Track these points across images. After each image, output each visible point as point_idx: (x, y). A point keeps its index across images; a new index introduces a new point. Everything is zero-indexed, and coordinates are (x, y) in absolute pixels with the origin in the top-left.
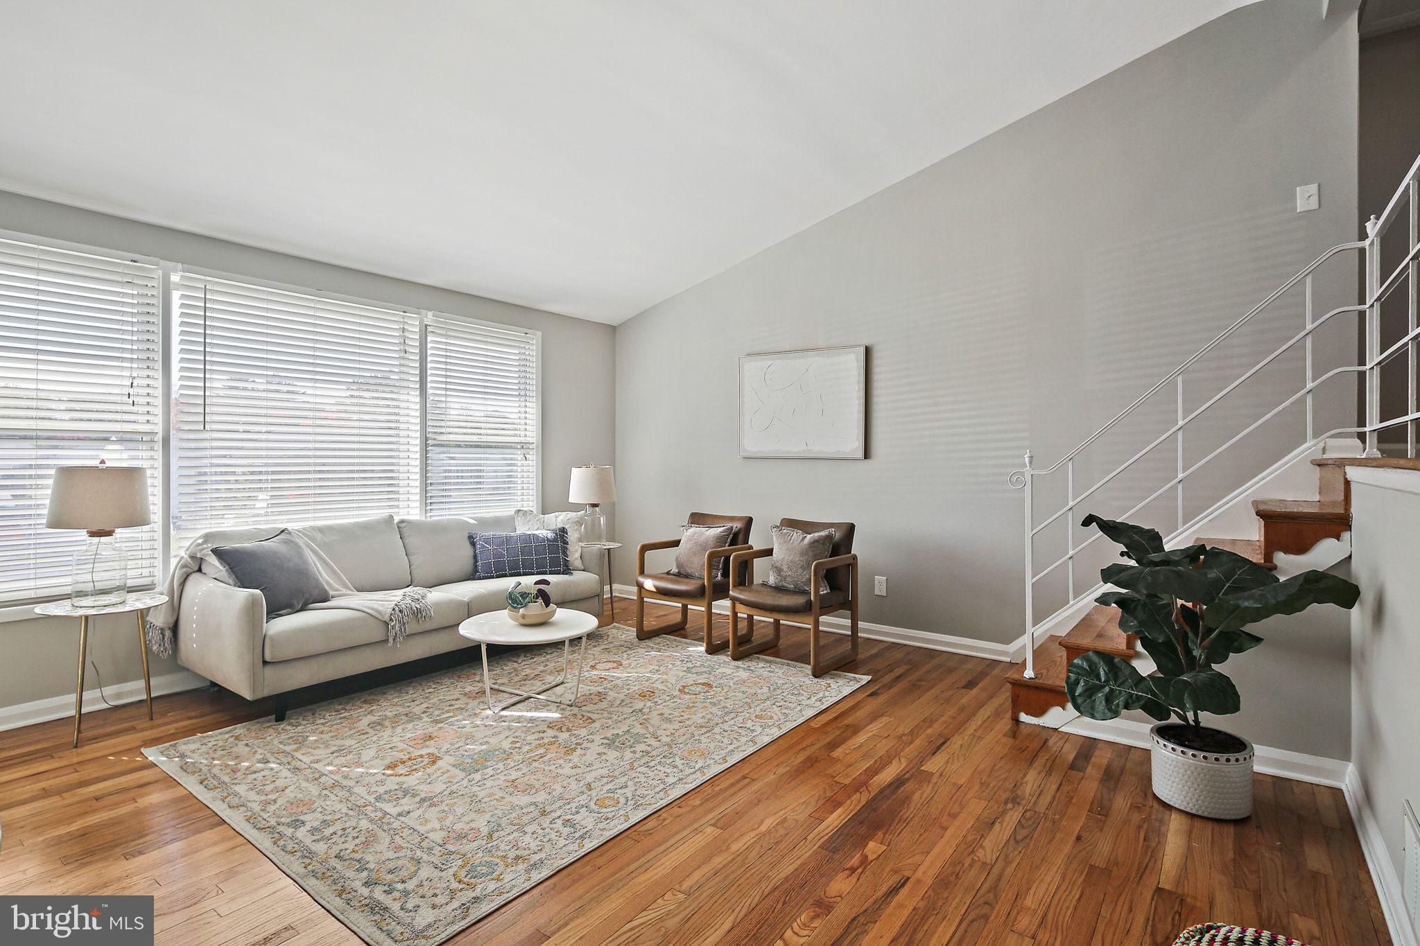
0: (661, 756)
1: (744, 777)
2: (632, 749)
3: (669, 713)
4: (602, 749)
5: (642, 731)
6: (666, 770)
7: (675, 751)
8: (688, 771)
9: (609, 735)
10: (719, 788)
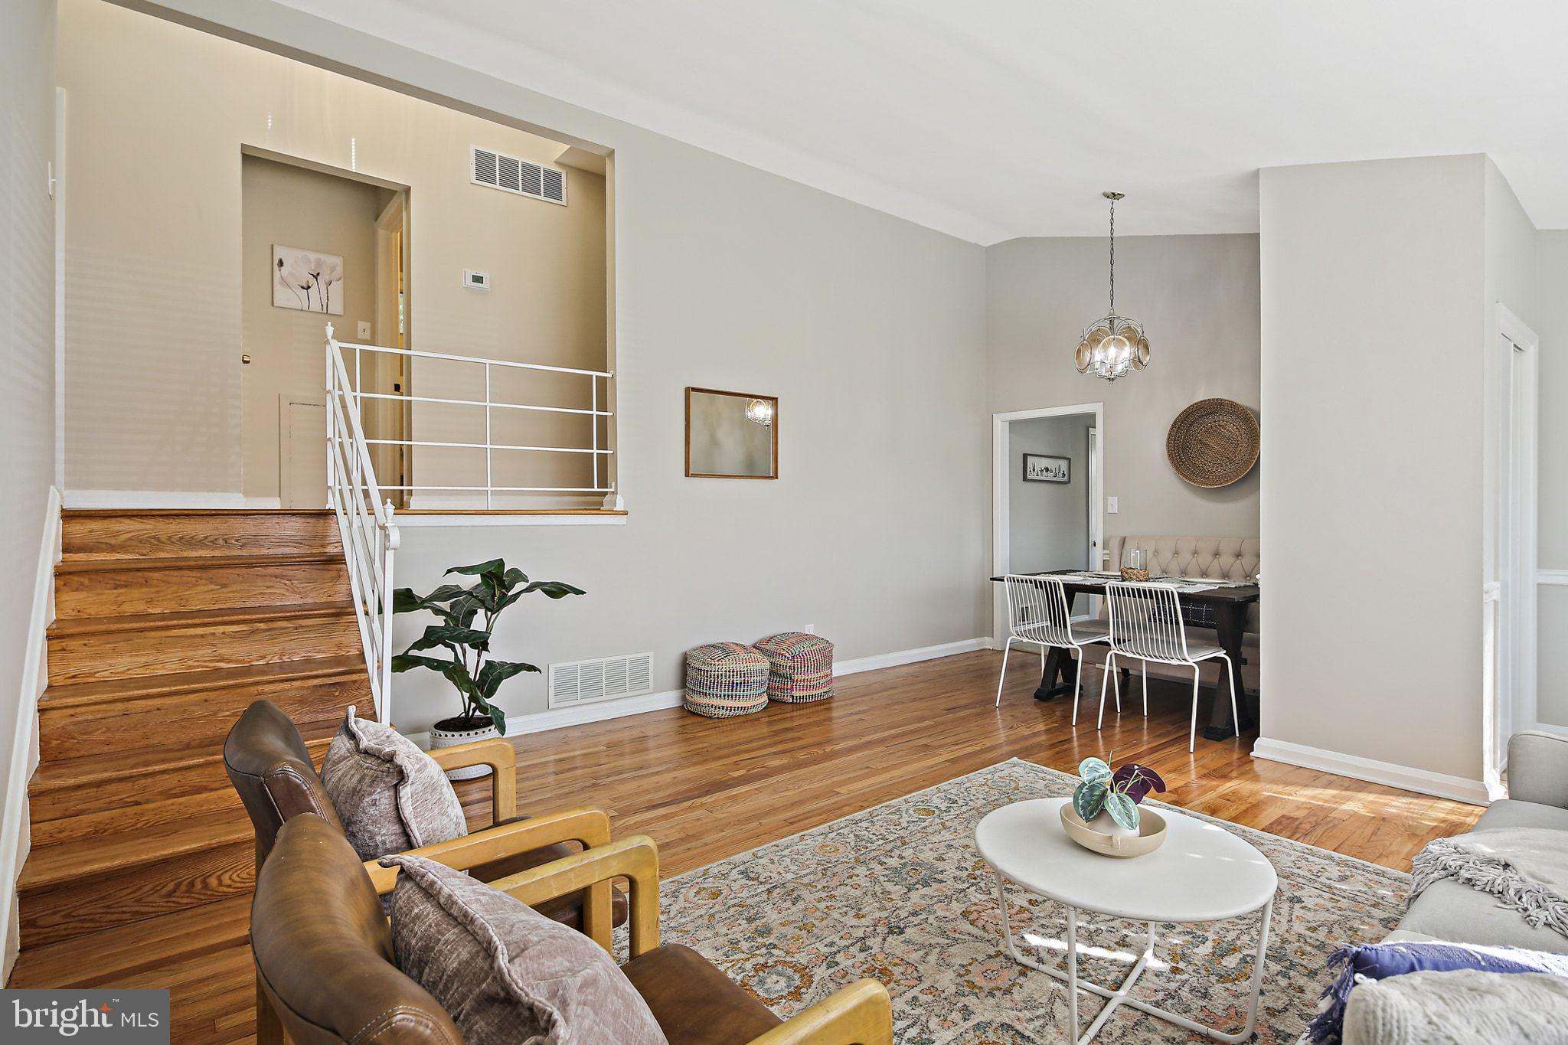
0: (869, 849)
1: (792, 823)
2: (902, 861)
3: (846, 918)
4: (940, 865)
5: (890, 887)
6: (866, 833)
7: (852, 855)
8: (845, 831)
9: (935, 886)
10: (822, 817)
